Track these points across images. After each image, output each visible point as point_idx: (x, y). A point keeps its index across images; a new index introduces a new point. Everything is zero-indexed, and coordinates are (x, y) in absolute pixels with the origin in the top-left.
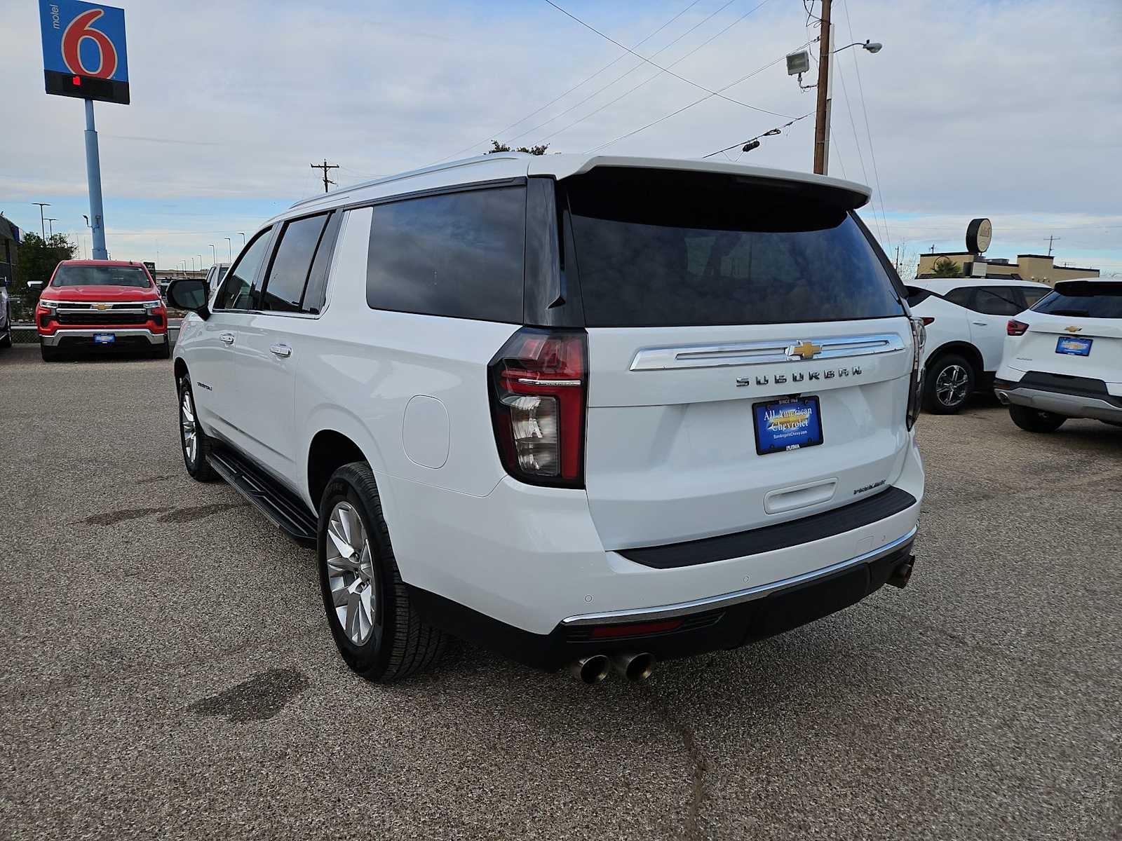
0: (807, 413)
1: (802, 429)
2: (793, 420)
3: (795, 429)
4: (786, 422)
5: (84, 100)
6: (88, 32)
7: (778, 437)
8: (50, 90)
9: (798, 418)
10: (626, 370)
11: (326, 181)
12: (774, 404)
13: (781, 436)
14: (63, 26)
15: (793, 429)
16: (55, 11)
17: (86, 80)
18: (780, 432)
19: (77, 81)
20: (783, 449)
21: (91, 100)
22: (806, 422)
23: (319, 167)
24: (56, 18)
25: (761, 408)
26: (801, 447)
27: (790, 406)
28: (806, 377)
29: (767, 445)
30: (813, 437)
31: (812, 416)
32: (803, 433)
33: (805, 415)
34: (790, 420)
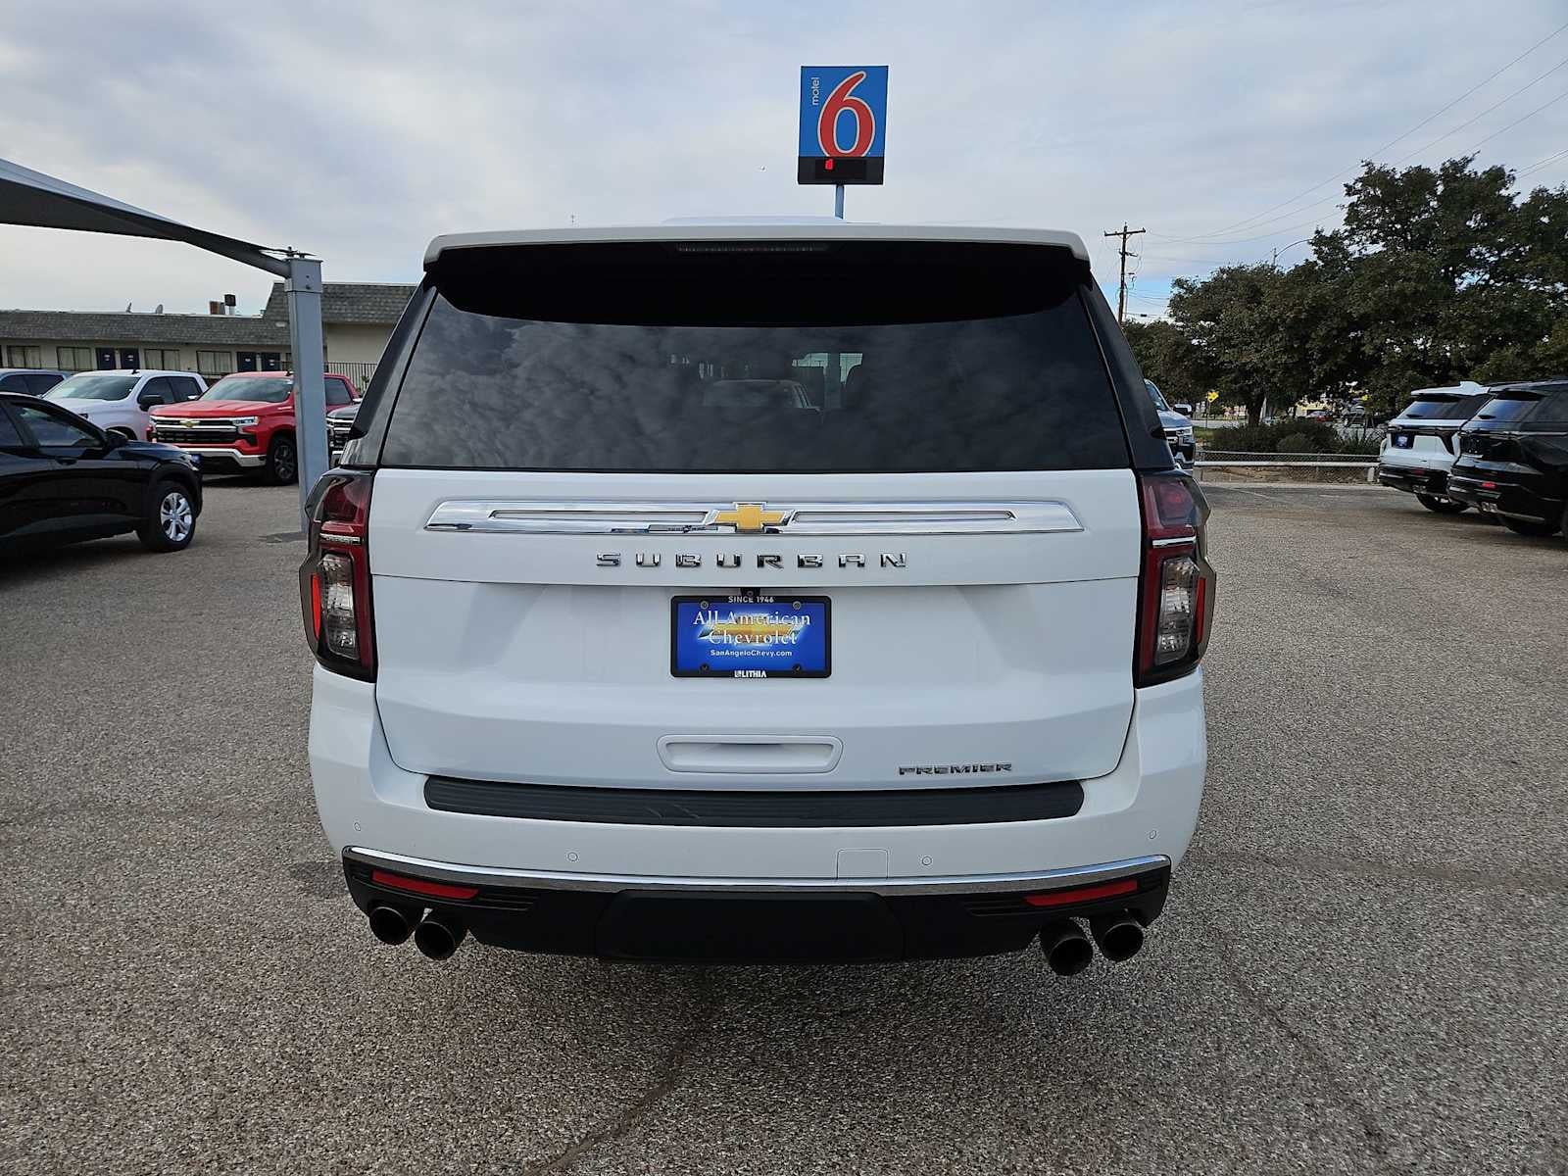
0: (797, 624)
1: (779, 647)
2: (760, 630)
3: (762, 644)
4: (743, 633)
5: (834, 186)
6: (848, 103)
7: (718, 653)
8: (803, 179)
10: (417, 528)
11: (1124, 254)
12: (719, 602)
13: (727, 653)
14: (821, 101)
15: (759, 645)
16: (815, 86)
17: (840, 162)
18: (728, 647)
19: (829, 166)
20: (726, 672)
21: (842, 184)
22: (793, 638)
23: (1116, 234)
24: (816, 93)
25: (687, 607)
26: (769, 675)
27: (757, 606)
29: (696, 663)
30: (806, 663)
31: (808, 630)
32: (783, 654)
33: (793, 628)
34: (753, 630)
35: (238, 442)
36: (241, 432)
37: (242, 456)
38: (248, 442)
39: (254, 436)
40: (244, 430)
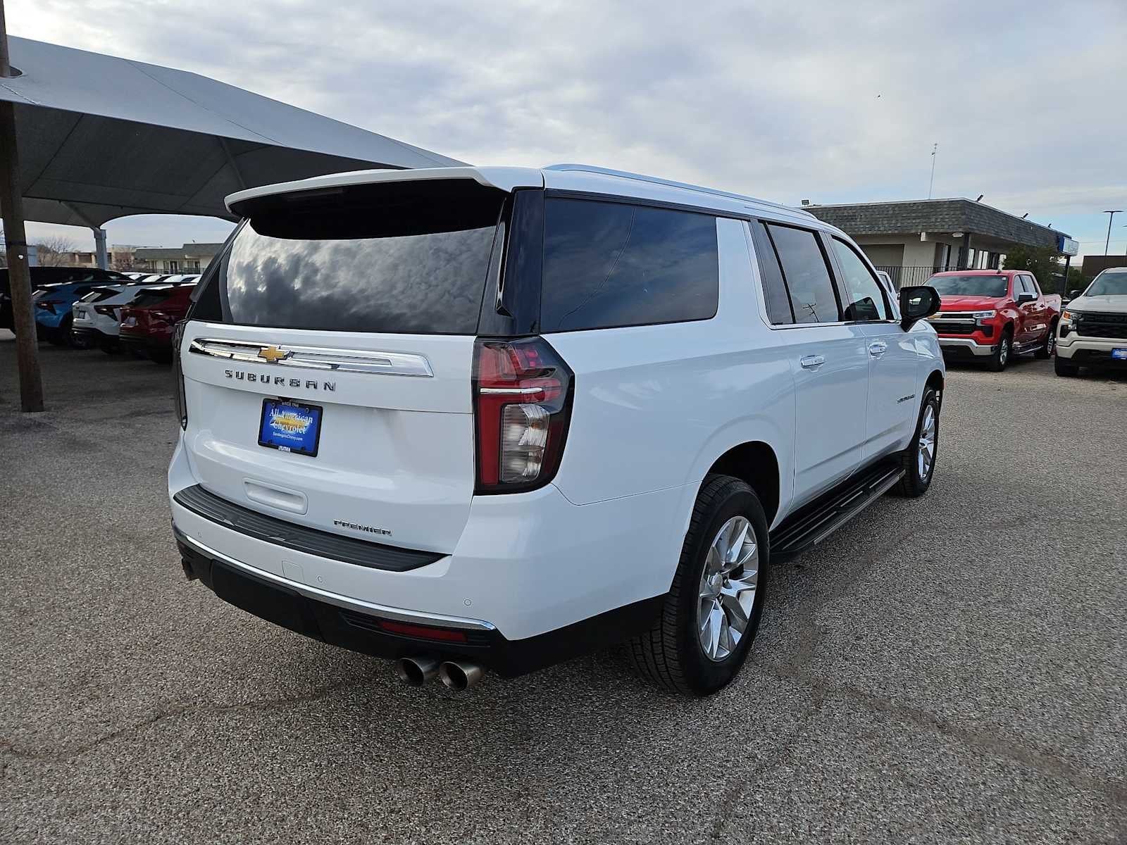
0: (307, 422)
1: (298, 435)
2: (292, 424)
4: (286, 424)
7: (275, 434)
9: (299, 424)
13: (279, 435)
15: (290, 432)
18: (278, 431)
20: (276, 447)
22: (304, 430)
25: (271, 404)
26: (292, 451)
27: (292, 409)
28: (272, 380)
29: (267, 439)
30: (308, 446)
31: (312, 425)
32: (299, 439)
33: (305, 423)
34: (290, 422)
35: (975, 333)
36: (979, 324)
37: (976, 345)
38: (984, 333)
39: (991, 327)
40: (982, 322)
